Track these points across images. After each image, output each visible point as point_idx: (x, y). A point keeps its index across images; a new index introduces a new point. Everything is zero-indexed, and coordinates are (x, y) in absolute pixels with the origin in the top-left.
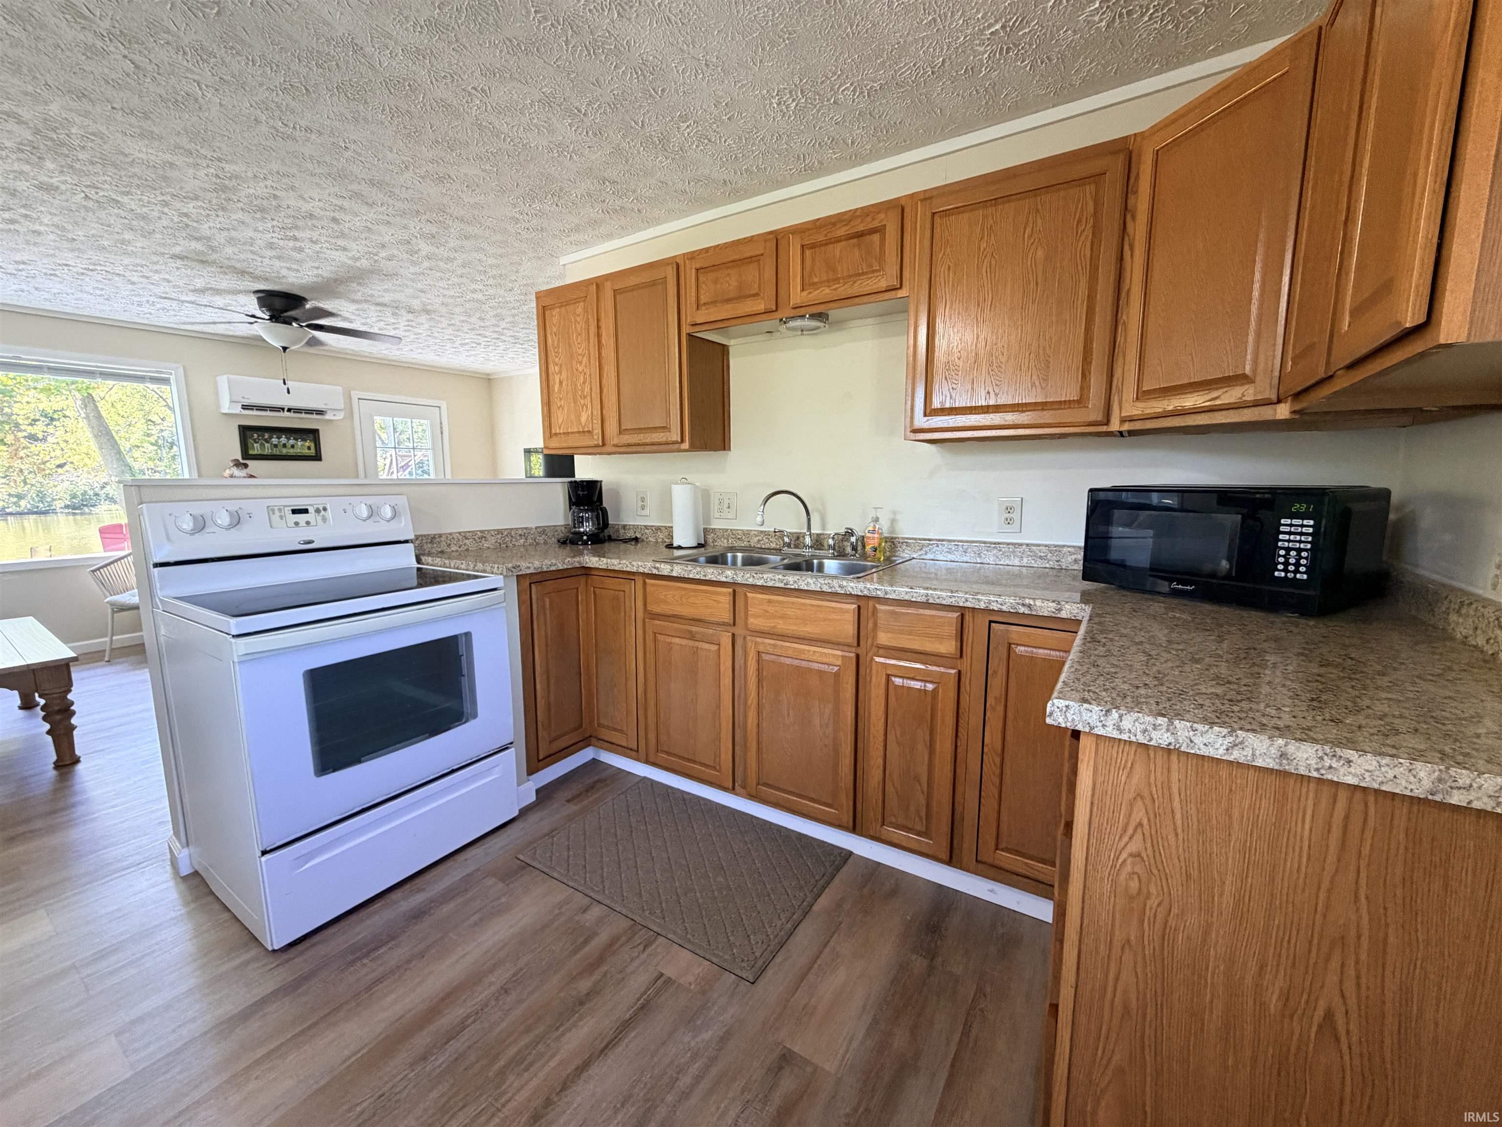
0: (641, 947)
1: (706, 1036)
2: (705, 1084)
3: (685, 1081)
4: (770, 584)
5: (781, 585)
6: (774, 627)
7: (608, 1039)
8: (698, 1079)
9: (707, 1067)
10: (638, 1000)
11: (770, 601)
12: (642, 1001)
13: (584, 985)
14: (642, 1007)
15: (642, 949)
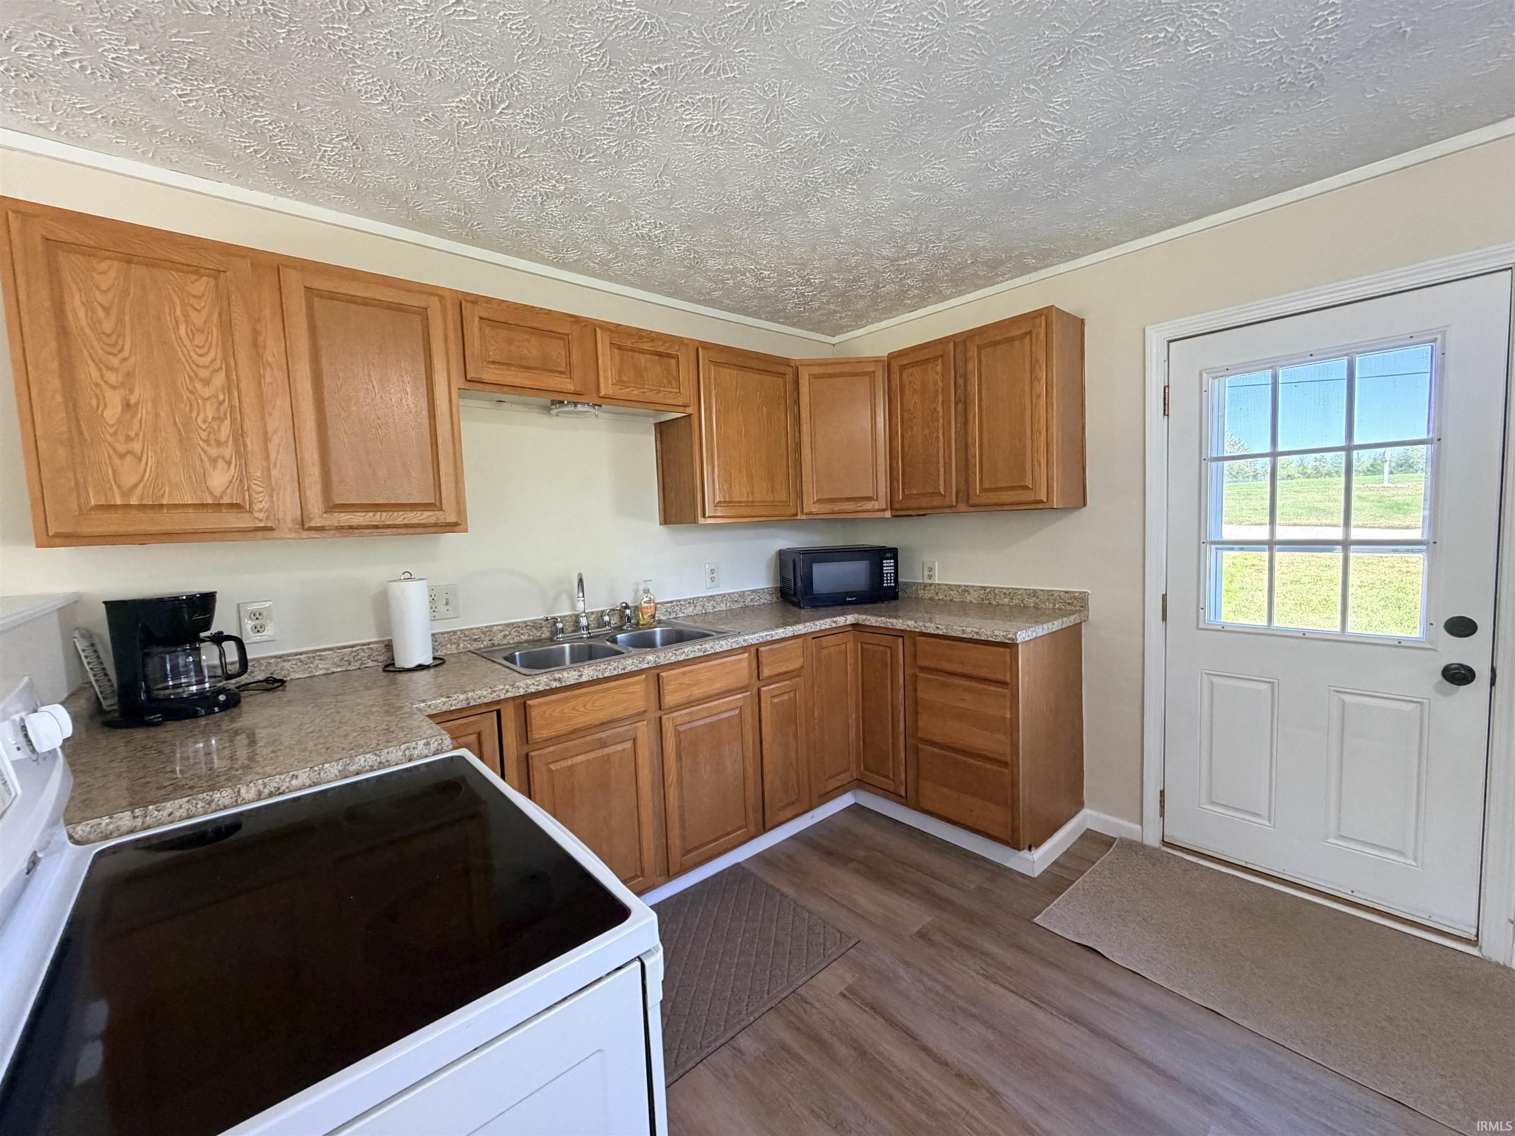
0: (806, 1006)
1: (902, 973)
2: (941, 978)
3: (938, 987)
4: (691, 656)
5: (701, 654)
6: (689, 696)
7: (903, 1034)
8: (936, 981)
9: (928, 975)
10: (866, 1012)
11: (684, 673)
12: (867, 1009)
13: (843, 1051)
14: (872, 1008)
15: (809, 1006)
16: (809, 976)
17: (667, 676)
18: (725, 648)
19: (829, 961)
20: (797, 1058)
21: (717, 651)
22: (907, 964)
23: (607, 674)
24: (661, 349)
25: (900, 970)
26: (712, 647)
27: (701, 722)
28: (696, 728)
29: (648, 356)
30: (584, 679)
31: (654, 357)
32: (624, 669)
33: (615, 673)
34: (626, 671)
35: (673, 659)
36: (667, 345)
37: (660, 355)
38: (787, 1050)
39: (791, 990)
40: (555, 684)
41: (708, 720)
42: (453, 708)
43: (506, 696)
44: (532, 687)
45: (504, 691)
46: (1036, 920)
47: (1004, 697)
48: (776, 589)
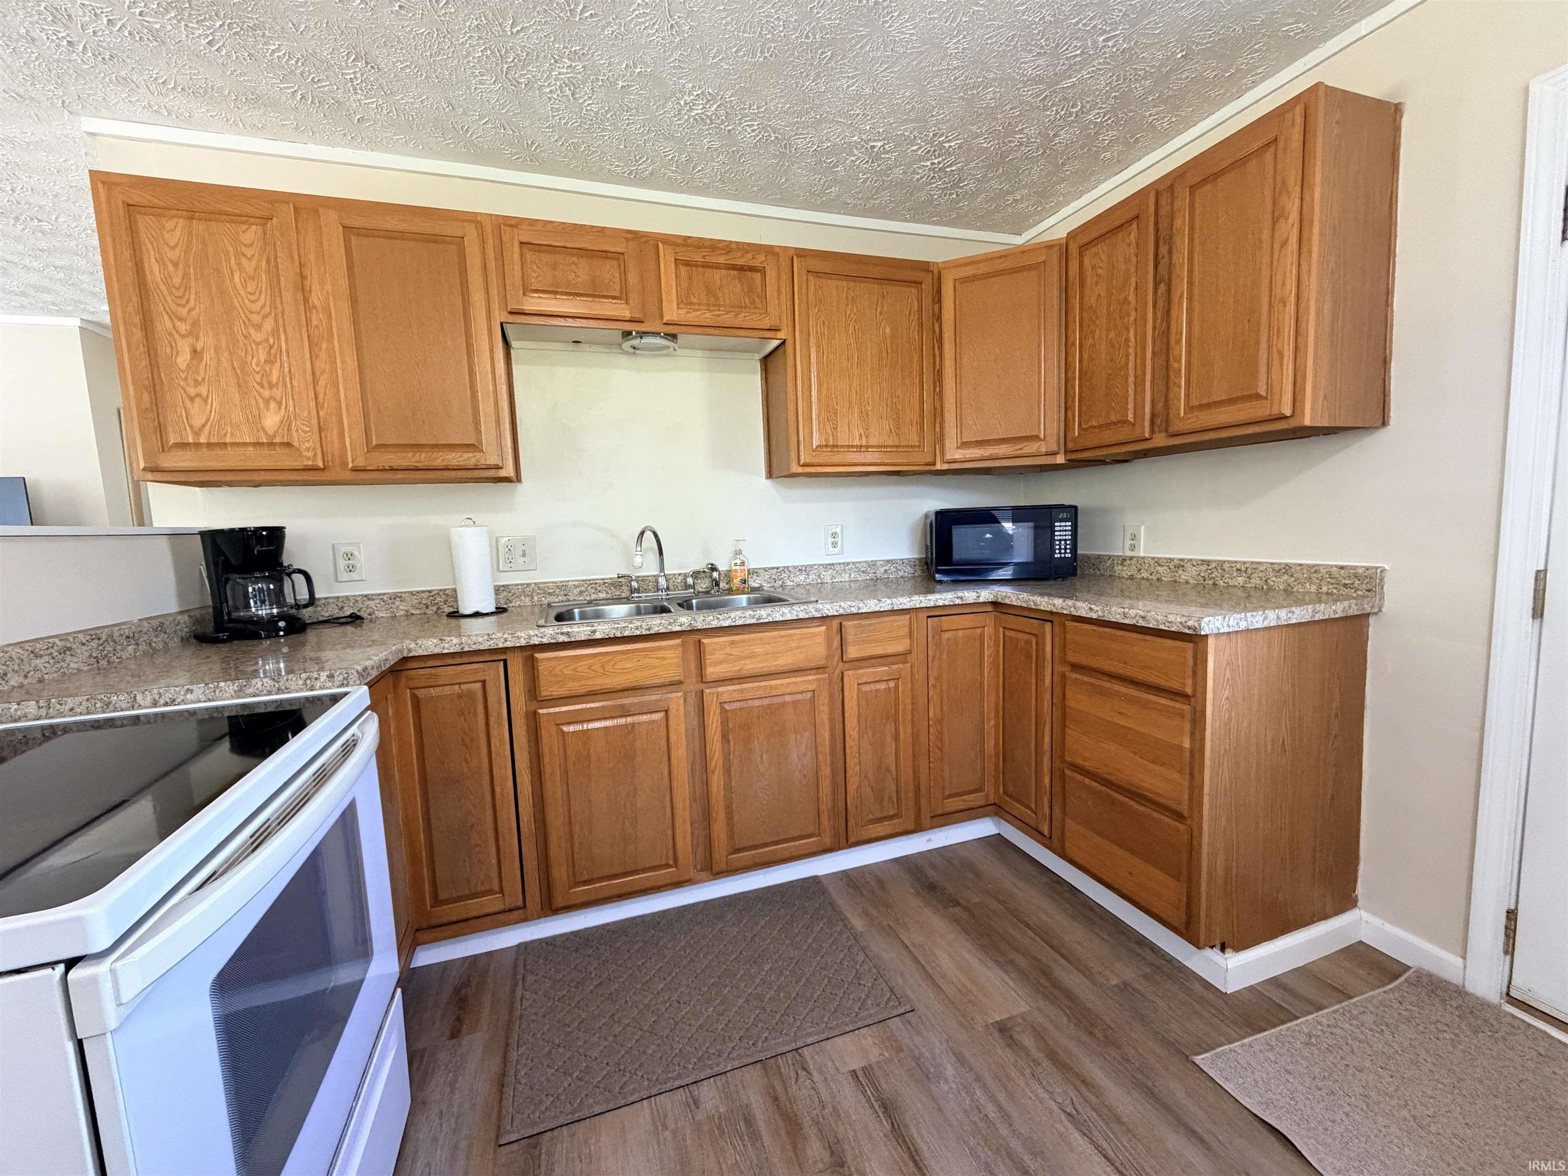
0: (802, 1073)
1: (950, 1071)
2: (1001, 1097)
3: (990, 1109)
4: (740, 622)
5: (753, 621)
6: (740, 670)
7: (906, 1157)
8: (993, 1099)
9: (985, 1087)
10: (872, 1107)
11: (733, 643)
12: (876, 1104)
13: (816, 1149)
14: (884, 1106)
15: (804, 1073)
16: (824, 1036)
17: (711, 644)
18: (789, 617)
19: (860, 1024)
20: (755, 1136)
21: (777, 619)
22: (961, 1060)
23: (627, 633)
24: (740, 262)
25: (948, 1066)
26: (768, 615)
27: (757, 703)
28: (751, 708)
29: (723, 271)
30: (598, 636)
31: (732, 272)
32: (649, 629)
33: (638, 633)
34: (652, 632)
35: (715, 624)
36: (749, 256)
37: (741, 269)
38: (749, 1120)
39: (794, 1046)
40: (562, 639)
41: (765, 702)
42: (446, 651)
43: (505, 645)
44: (535, 638)
45: (502, 640)
46: (1198, 1059)
47: (1182, 716)
48: (920, 560)
